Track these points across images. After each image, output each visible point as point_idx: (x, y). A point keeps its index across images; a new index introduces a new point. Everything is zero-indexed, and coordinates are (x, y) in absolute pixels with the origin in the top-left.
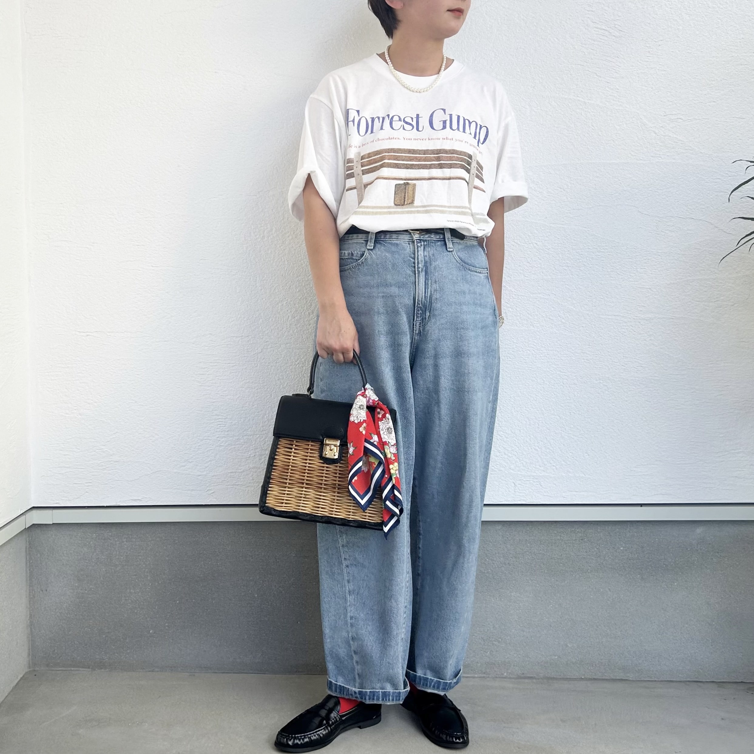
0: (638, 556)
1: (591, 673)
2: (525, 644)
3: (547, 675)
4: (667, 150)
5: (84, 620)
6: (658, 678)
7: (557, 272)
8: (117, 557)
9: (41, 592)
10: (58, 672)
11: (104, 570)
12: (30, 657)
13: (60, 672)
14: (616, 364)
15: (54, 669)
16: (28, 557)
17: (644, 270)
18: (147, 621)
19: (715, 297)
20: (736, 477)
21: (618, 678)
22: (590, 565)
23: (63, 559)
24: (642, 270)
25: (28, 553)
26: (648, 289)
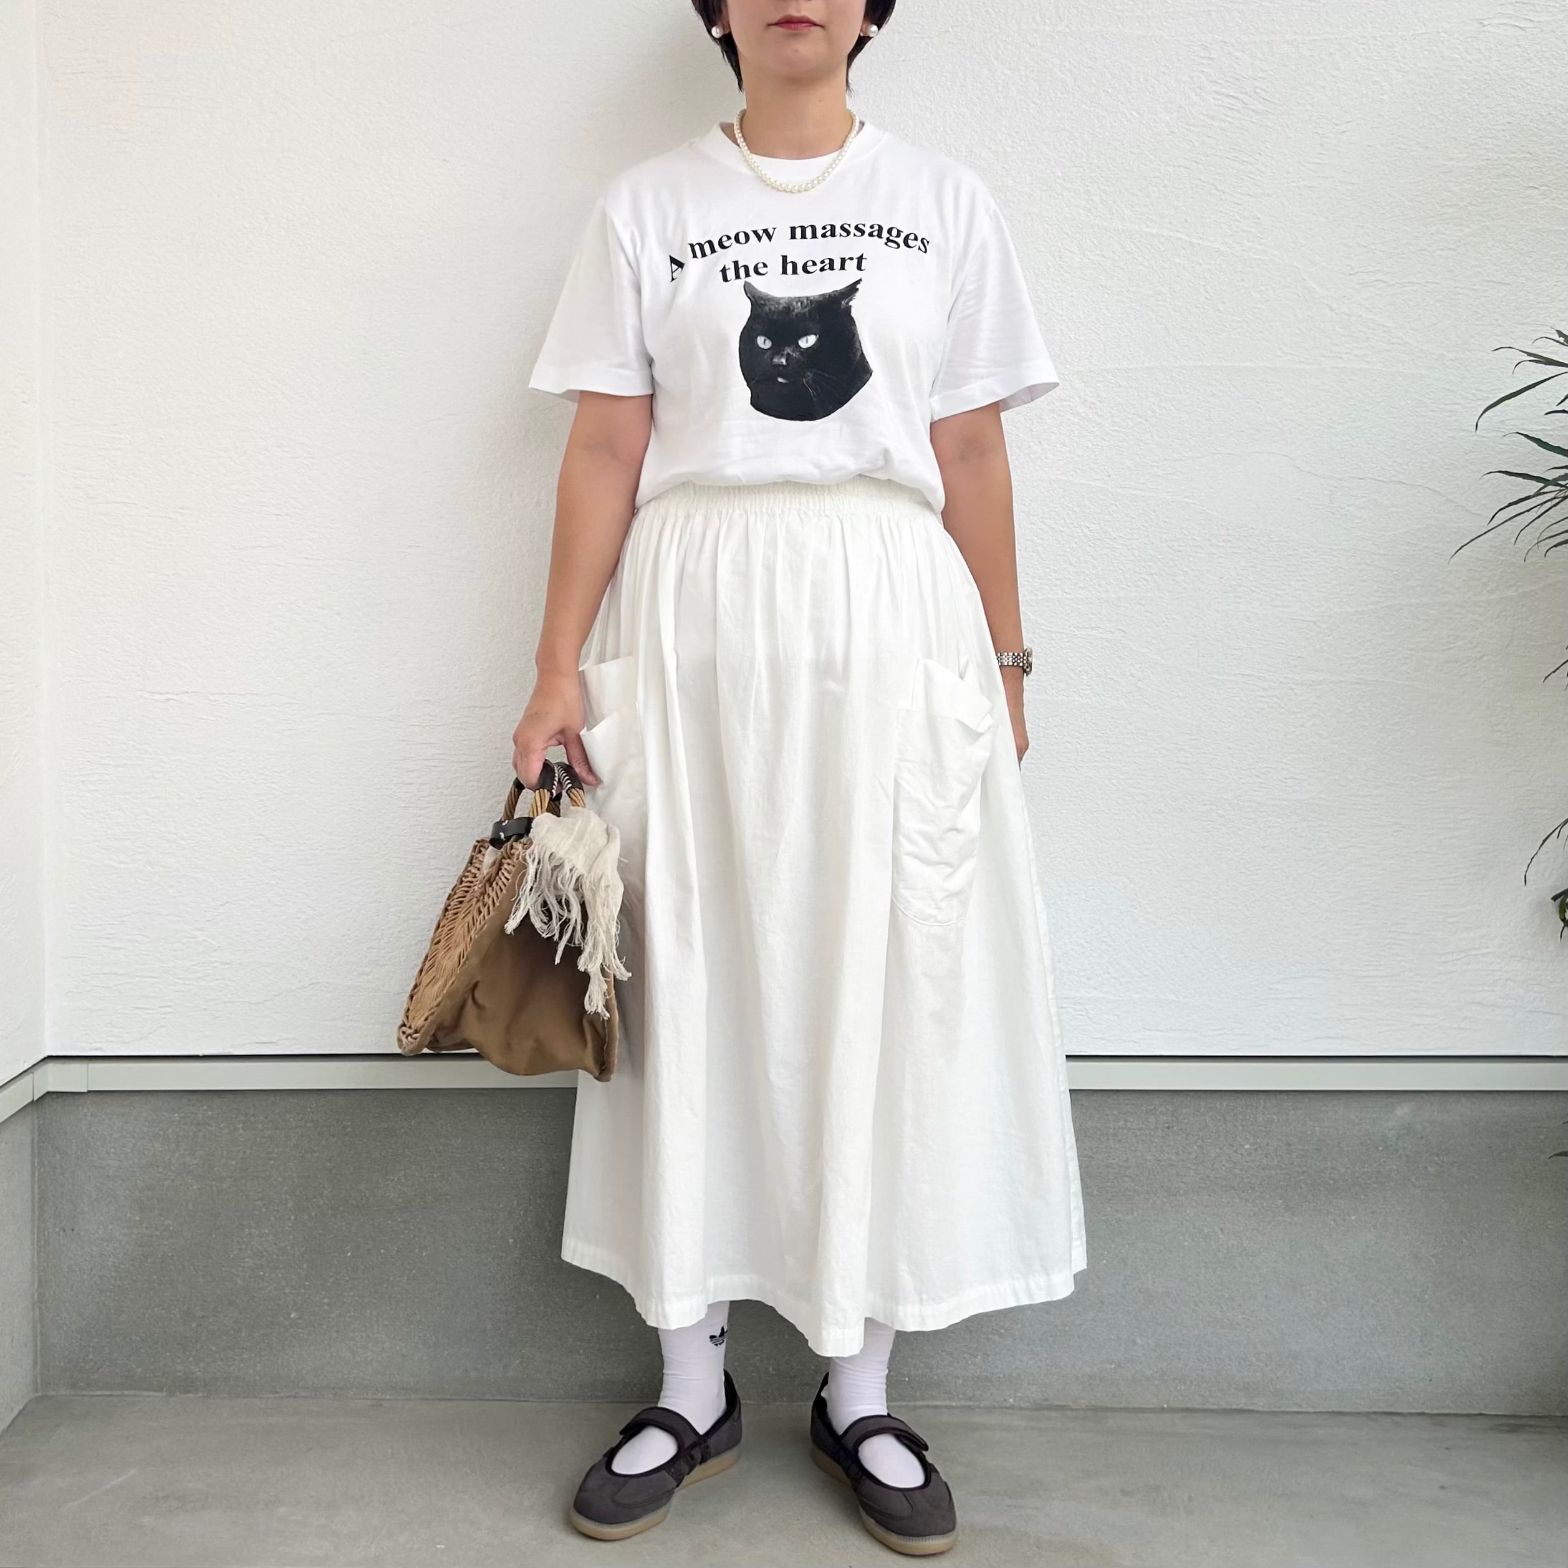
0: (1279, 1162)
1: (1180, 1398)
2: (1051, 1339)
3: (1093, 1402)
4: (1355, 345)
5: (152, 1292)
6: (1313, 1407)
7: (1130, 584)
8: (224, 1161)
9: (61, 1233)
10: (94, 1399)
11: (195, 1187)
12: (38, 1368)
13: (101, 1398)
14: (1243, 772)
15: (84, 1393)
16: (36, 1160)
17: (1304, 583)
18: (284, 1293)
19: (1443, 641)
20: (1478, 1003)
21: (1234, 1407)
22: (1184, 1179)
23: (108, 1165)
24: (1301, 583)
25: (36, 1151)
26: (1310, 624)
